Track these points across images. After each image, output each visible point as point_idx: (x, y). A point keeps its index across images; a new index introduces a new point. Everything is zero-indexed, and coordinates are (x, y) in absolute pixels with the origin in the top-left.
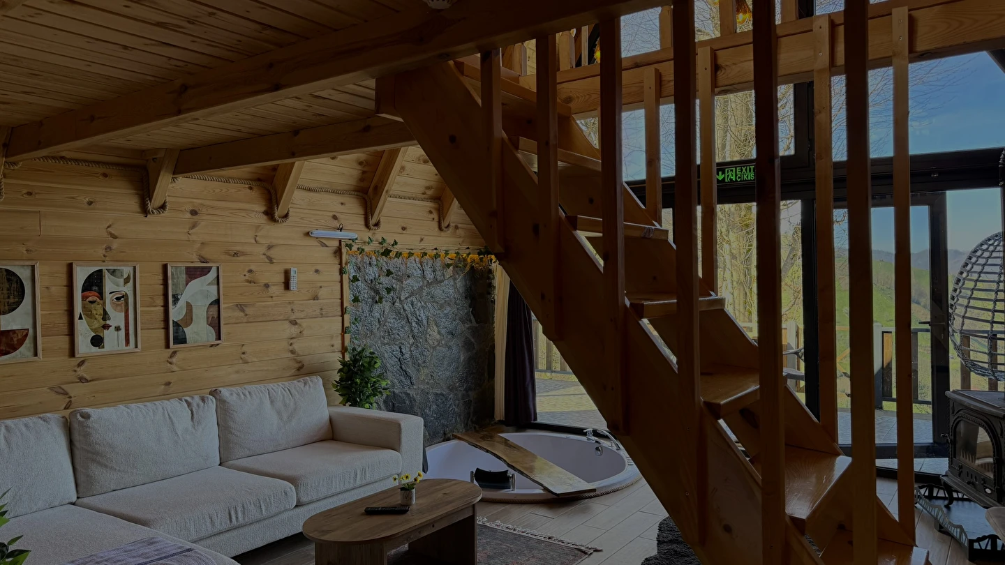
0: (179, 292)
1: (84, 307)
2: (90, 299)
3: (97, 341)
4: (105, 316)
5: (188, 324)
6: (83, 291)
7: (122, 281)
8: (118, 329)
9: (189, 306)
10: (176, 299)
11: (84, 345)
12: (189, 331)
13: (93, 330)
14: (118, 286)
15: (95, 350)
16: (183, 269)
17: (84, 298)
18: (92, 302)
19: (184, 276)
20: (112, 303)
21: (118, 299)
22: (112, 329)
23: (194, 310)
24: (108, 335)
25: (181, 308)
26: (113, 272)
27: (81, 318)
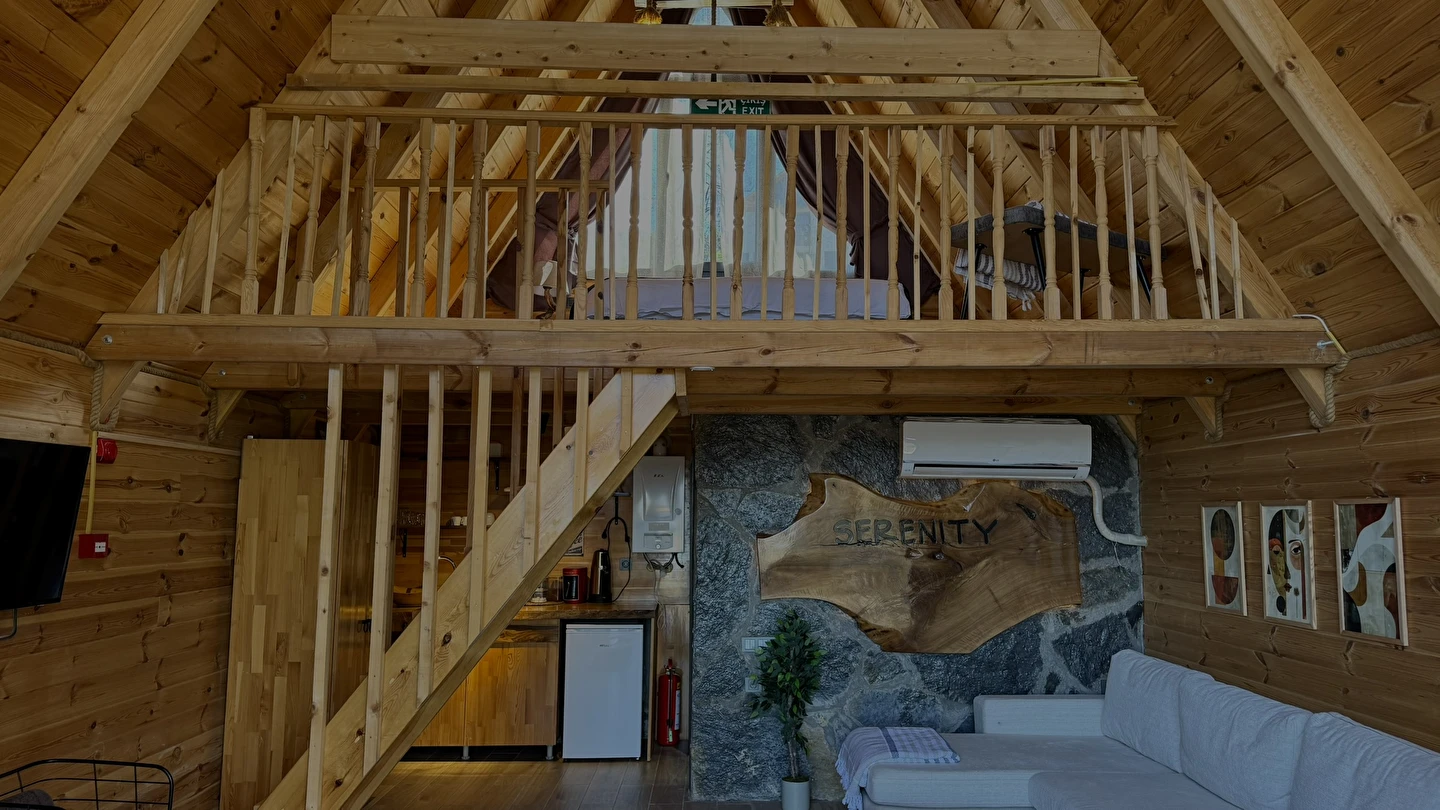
0: (1350, 546)
1: (1271, 559)
2: (1275, 549)
3: (1281, 605)
4: (1287, 575)
5: (1363, 602)
6: (1270, 538)
7: (1297, 525)
8: (1296, 592)
9: (1362, 570)
10: (1346, 559)
11: (1271, 610)
12: (1363, 611)
13: (1279, 589)
14: (1295, 532)
15: (1279, 615)
16: (1353, 507)
17: (1271, 546)
18: (1277, 553)
19: (1354, 520)
20: (1292, 557)
21: (1296, 550)
22: (1292, 590)
23: (1368, 579)
24: (1289, 596)
25: (1352, 572)
26: (1290, 513)
27: (1269, 573)
